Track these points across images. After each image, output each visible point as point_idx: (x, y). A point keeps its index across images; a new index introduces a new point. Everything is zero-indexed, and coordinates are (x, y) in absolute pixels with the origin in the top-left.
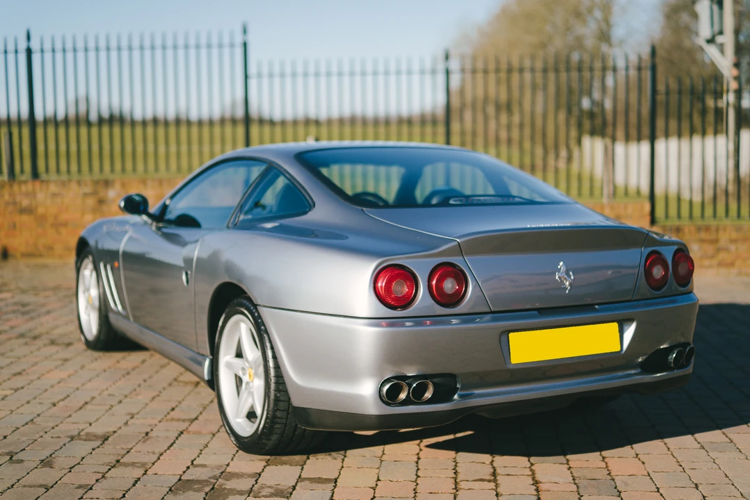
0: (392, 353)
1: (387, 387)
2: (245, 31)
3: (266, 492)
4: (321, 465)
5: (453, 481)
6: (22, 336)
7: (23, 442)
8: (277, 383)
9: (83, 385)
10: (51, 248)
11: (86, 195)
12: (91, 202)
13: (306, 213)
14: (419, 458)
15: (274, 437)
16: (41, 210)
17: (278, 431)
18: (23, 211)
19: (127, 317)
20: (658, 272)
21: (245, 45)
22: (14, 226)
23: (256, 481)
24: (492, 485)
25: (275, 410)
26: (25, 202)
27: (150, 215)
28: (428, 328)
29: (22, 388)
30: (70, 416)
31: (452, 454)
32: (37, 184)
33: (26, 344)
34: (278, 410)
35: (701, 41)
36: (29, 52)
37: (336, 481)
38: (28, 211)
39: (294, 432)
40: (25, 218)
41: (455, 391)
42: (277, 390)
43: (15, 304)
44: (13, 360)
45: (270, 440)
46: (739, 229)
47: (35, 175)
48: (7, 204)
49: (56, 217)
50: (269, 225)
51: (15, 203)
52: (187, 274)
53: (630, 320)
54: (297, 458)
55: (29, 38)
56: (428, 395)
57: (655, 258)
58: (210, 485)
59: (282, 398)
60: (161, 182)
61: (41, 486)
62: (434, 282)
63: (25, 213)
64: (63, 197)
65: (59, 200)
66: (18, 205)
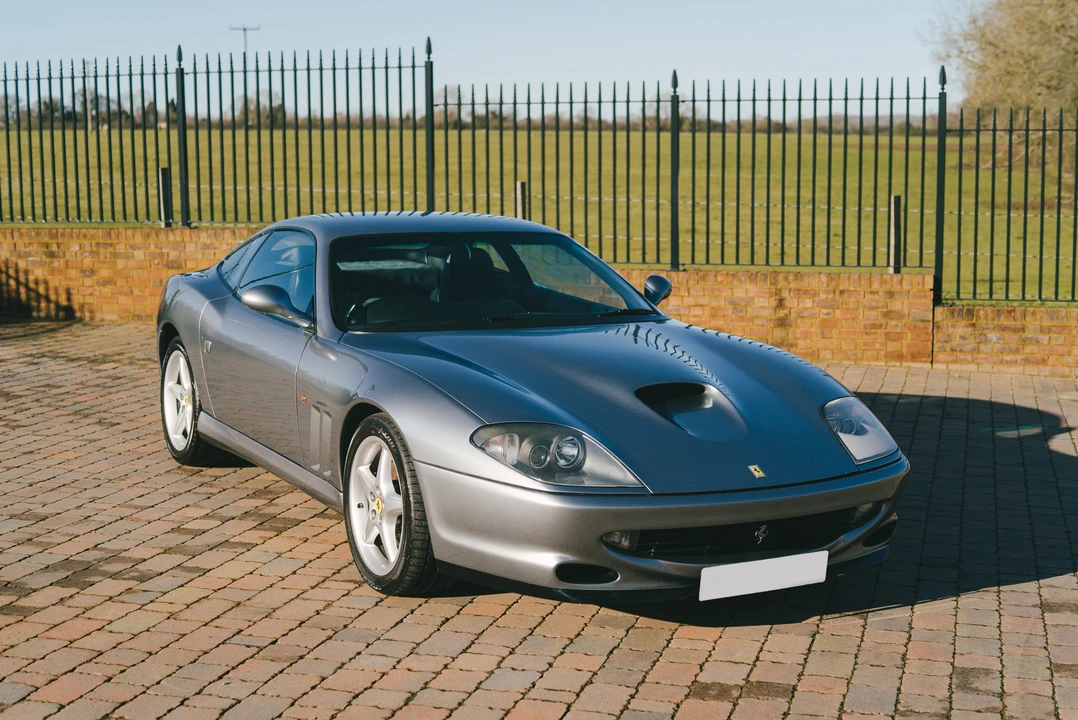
2: (429, 51)
3: (130, 575)
6: (76, 413)
9: (80, 467)
16: (190, 265)
18: (171, 265)
21: (429, 66)
22: (160, 282)
26: (173, 255)
30: (34, 496)
32: (187, 231)
33: (71, 422)
36: (181, 73)
37: (209, 571)
38: (176, 265)
40: (173, 273)
43: (109, 376)
46: (1053, 314)
47: (187, 222)
48: (153, 256)
51: (161, 255)
55: (180, 59)
58: (88, 565)
63: (173, 267)
64: (215, 248)
65: (212, 251)
66: (165, 258)
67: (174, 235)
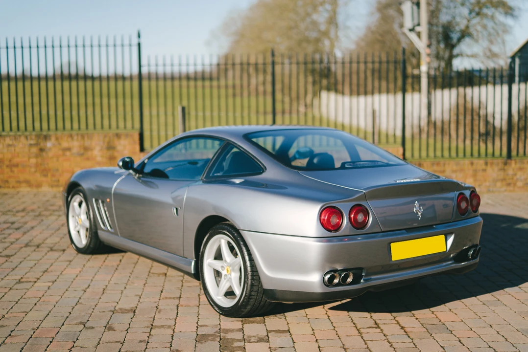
0: (330, 257)
1: (328, 276)
2: (139, 37)
3: (253, 339)
4: (274, 322)
5: (355, 328)
6: (27, 245)
7: (84, 316)
8: (252, 275)
9: (93, 278)
11: (31, 145)
12: (34, 150)
13: (261, 173)
14: (329, 316)
15: (249, 307)
17: (251, 304)
19: (115, 233)
20: (464, 205)
21: (139, 45)
23: (243, 333)
24: (379, 330)
25: (251, 291)
27: (136, 171)
28: (346, 242)
29: (56, 281)
30: (100, 298)
31: (345, 313)
33: (35, 251)
34: (253, 291)
35: (406, 30)
37: (289, 331)
39: (260, 303)
41: (361, 277)
42: (252, 279)
43: (5, 222)
44: (36, 262)
45: (245, 308)
46: (457, 164)
49: (10, 160)
50: (237, 181)
52: (177, 209)
53: (451, 233)
54: (258, 319)
56: (350, 280)
57: (461, 197)
58: (218, 337)
59: (255, 284)
61: (116, 342)
62: (352, 216)
64: (15, 147)
65: (12, 149)
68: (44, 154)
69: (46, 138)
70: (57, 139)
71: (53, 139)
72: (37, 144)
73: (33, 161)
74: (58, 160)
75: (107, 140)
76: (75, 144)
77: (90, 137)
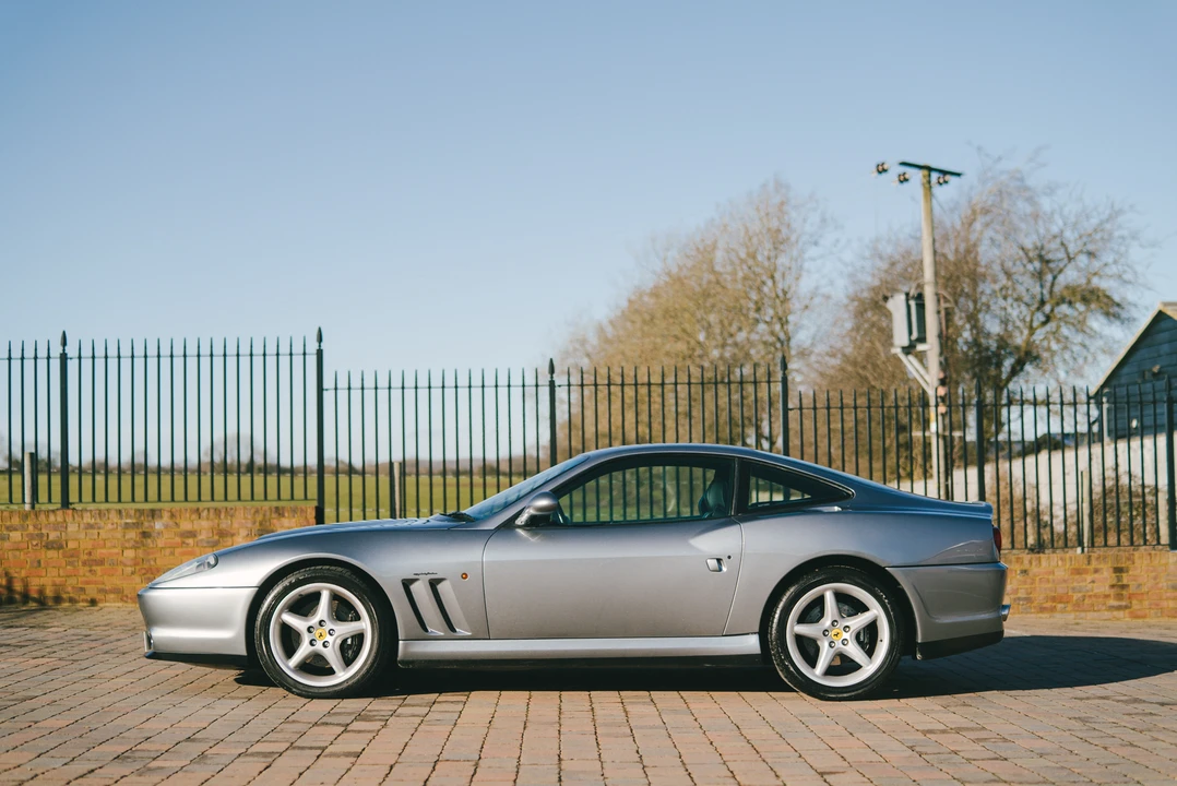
2: (320, 339)
10: (83, 590)
11: (127, 526)
12: (132, 534)
16: (71, 545)
18: (49, 546)
21: (320, 353)
22: (39, 562)
26: (53, 536)
32: (70, 512)
35: (897, 351)
36: (64, 358)
38: (57, 546)
40: (52, 554)
47: (66, 503)
48: (31, 537)
49: (90, 554)
51: (41, 536)
55: (64, 343)
60: (217, 512)
63: (53, 548)
64: (99, 528)
65: (96, 531)
66: (45, 538)
67: (55, 516)
68: (149, 541)
69: (153, 514)
70: (172, 516)
71: (166, 515)
72: (136, 525)
73: (130, 554)
74: (172, 554)
75: (259, 518)
76: (204, 526)
77: (230, 513)
